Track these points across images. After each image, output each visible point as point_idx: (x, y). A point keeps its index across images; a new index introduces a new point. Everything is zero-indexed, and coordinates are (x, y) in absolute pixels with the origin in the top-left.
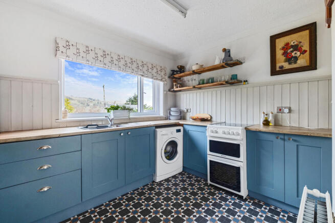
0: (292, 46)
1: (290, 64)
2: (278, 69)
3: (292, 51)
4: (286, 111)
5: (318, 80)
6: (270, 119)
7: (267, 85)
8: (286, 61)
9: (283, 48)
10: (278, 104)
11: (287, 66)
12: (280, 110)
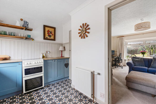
0: (50, 32)
1: (49, 37)
2: (46, 38)
3: (50, 33)
4: (49, 52)
5: (56, 44)
6: (44, 55)
7: (42, 42)
8: (48, 36)
9: (47, 31)
10: (46, 50)
11: (48, 38)
12: (47, 52)
